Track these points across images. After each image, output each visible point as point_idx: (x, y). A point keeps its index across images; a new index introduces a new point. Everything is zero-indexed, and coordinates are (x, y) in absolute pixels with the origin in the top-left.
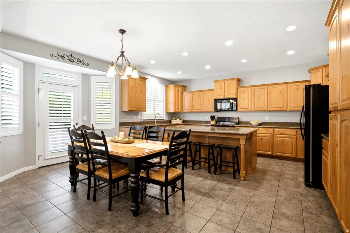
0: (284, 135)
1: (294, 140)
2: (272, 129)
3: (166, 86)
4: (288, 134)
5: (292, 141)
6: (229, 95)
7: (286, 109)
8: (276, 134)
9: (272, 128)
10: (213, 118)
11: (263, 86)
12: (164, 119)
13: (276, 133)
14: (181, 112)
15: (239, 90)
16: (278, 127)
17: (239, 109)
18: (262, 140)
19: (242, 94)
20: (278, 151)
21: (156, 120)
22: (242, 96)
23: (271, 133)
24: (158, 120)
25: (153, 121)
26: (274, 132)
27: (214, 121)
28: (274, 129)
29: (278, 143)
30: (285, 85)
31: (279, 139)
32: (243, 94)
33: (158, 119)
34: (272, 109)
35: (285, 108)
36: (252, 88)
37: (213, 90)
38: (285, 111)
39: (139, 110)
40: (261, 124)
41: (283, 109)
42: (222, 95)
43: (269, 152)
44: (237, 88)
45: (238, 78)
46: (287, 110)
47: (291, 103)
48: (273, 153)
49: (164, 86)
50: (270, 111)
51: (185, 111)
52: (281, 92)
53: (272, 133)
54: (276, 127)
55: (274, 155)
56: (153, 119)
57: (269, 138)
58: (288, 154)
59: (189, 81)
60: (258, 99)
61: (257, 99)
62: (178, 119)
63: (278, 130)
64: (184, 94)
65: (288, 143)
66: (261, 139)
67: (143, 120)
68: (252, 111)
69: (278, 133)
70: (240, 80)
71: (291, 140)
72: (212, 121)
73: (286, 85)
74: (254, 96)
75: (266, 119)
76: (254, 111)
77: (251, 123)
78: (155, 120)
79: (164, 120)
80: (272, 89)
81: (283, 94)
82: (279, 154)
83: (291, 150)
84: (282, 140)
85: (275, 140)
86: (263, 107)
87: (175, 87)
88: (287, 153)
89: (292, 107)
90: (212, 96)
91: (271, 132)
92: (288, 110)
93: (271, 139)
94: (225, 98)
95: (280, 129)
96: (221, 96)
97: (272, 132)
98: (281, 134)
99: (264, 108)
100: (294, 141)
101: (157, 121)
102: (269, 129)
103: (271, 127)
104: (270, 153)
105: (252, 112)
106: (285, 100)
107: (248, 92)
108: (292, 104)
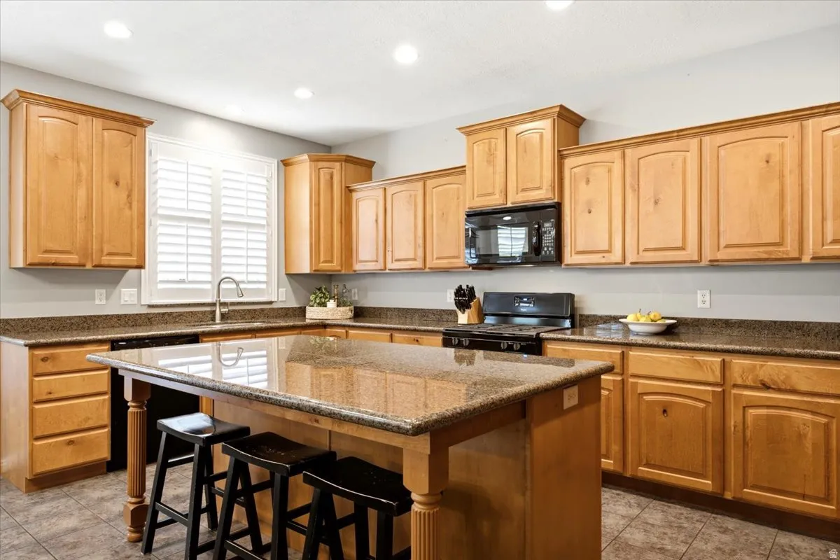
0: (780, 390)
1: (834, 421)
2: (717, 359)
3: (286, 163)
4: (803, 387)
5: (827, 426)
6: (524, 190)
7: (796, 255)
8: (735, 386)
9: (715, 351)
10: (464, 297)
11: (678, 137)
12: (271, 303)
13: (739, 382)
14: (343, 272)
15: (569, 163)
16: (746, 348)
17: (569, 258)
18: (665, 411)
19: (582, 185)
20: (751, 479)
21: (224, 304)
22: (584, 192)
23: (711, 379)
24: (232, 308)
25: (208, 309)
26: (727, 374)
27: (467, 311)
28: (727, 358)
29: (748, 434)
30: (792, 128)
31: (752, 411)
32: (588, 181)
33: (233, 304)
34: (721, 255)
35: (790, 249)
36: (629, 151)
37: (460, 170)
38: (792, 264)
39: (95, 263)
40: (671, 330)
41: (779, 252)
42: (497, 191)
43: (704, 477)
44: (561, 157)
45: (562, 107)
46: (799, 259)
47: (823, 219)
48: (724, 489)
49: (274, 163)
50: (715, 265)
51: (358, 267)
52: (768, 162)
53: (719, 380)
54: (737, 347)
55: (728, 496)
56: (209, 300)
57: (702, 405)
58: (804, 497)
59: (381, 138)
60: (656, 203)
61: (651, 207)
62: (331, 304)
63: (746, 362)
64: (355, 196)
65: (801, 437)
66: (659, 410)
67: (150, 306)
68: (628, 264)
69: (749, 383)
70: (584, 120)
71: (815, 424)
72: (459, 313)
73: (796, 125)
74: (637, 190)
75: (700, 305)
76: (638, 266)
77: (626, 325)
78: (214, 304)
79: (274, 306)
80: (722, 152)
81: (782, 176)
82: (752, 494)
83: (821, 481)
84: (769, 418)
85: (733, 419)
86: (680, 244)
87: (313, 163)
88: (800, 491)
89: (829, 238)
90: (458, 199)
91: (713, 372)
92: (806, 259)
93: (710, 409)
94: (509, 205)
95: (757, 362)
96: (493, 194)
97: (718, 373)
98: (766, 387)
99: (683, 249)
100: (834, 427)
101: (225, 310)
102: (701, 357)
103: (712, 346)
104: (705, 484)
105: (628, 269)
106: (791, 208)
107: (610, 171)
108: (829, 225)
